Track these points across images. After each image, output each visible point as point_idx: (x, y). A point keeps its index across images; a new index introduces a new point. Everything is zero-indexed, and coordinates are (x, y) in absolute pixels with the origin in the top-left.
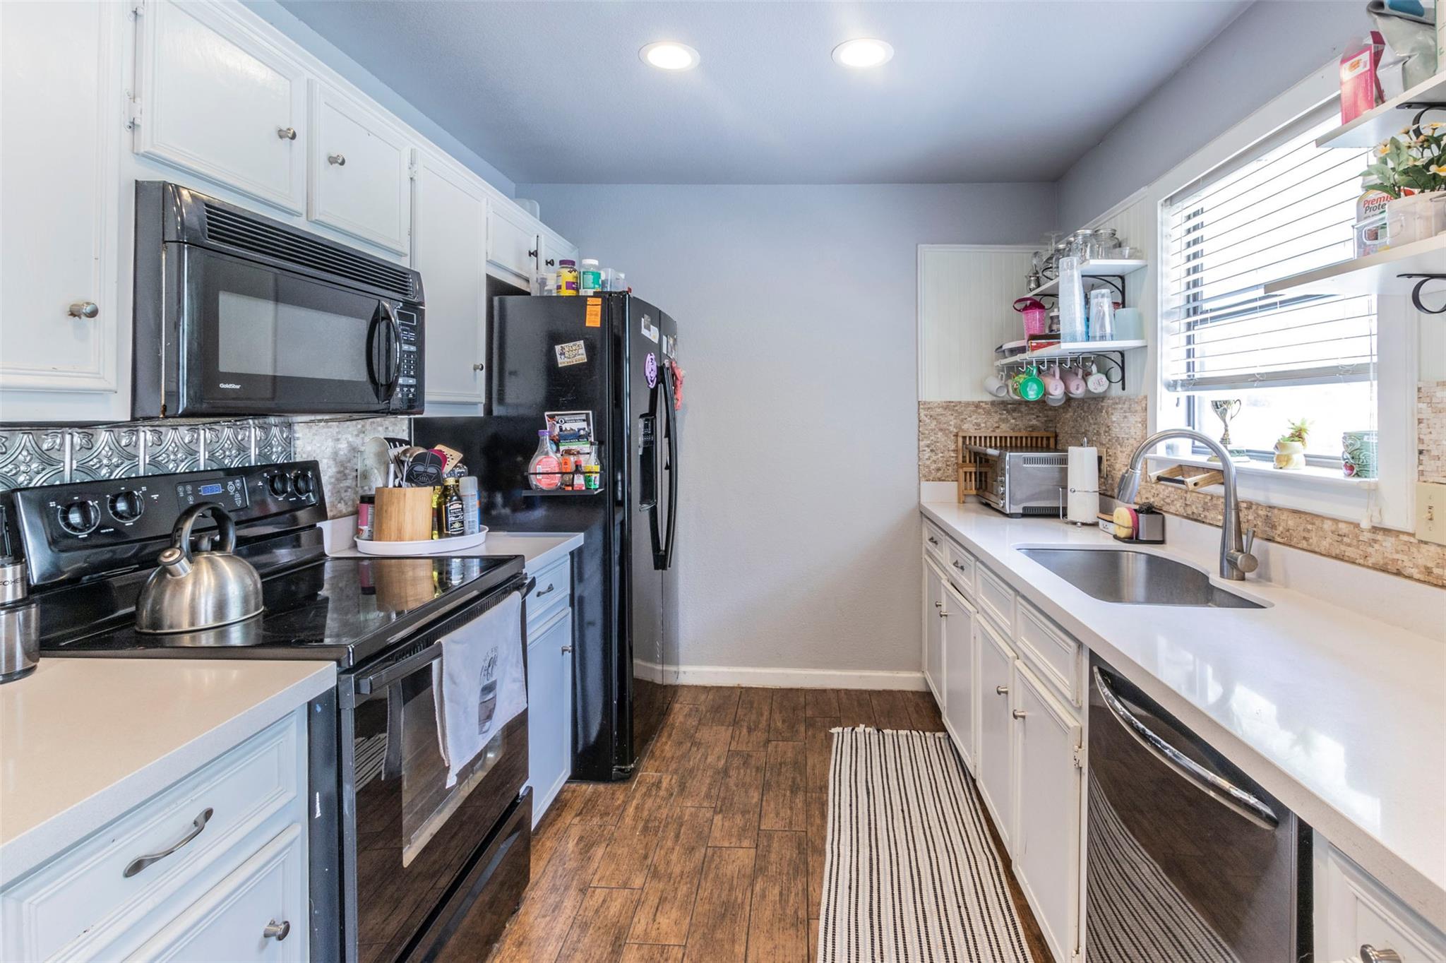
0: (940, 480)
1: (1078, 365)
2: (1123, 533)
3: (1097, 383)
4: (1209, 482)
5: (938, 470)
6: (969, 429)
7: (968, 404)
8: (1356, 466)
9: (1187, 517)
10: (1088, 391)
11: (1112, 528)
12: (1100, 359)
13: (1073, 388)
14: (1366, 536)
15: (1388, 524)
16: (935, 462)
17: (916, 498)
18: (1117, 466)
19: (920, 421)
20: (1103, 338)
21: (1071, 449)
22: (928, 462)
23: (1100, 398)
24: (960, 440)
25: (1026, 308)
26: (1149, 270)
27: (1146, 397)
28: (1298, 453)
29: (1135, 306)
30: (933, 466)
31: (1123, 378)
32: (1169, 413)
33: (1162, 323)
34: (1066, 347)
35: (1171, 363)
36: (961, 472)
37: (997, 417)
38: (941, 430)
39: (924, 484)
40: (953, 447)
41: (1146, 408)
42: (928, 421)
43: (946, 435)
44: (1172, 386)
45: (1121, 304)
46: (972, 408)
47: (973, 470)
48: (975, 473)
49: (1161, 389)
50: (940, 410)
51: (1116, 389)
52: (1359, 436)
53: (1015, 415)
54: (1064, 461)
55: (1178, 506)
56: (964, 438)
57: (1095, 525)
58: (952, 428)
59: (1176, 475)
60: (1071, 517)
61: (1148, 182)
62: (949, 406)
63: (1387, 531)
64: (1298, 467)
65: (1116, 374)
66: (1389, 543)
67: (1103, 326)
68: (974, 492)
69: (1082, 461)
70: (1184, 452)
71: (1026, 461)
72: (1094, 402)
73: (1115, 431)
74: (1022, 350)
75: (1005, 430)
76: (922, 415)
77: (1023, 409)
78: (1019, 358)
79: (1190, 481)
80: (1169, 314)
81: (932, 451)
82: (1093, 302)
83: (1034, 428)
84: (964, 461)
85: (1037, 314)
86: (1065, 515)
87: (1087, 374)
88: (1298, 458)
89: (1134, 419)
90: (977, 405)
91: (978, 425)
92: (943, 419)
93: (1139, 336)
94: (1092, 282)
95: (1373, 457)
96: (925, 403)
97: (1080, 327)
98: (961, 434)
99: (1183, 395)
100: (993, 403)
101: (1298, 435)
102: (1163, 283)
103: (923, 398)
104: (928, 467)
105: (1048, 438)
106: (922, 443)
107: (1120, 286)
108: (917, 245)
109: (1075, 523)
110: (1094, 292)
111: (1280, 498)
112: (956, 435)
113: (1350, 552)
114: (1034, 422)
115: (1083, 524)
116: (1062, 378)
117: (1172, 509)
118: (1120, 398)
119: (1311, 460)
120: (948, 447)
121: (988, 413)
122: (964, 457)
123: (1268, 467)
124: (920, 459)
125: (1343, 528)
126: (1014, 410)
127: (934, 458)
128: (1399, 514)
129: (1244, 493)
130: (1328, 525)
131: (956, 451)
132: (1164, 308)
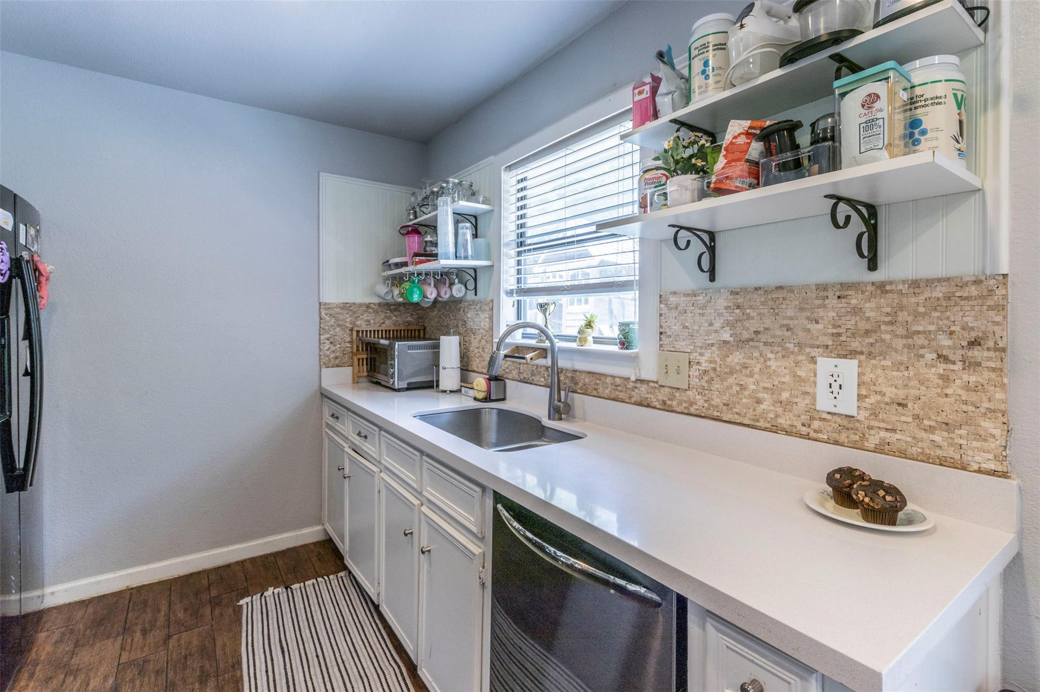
0: (338, 366)
1: (444, 277)
2: (481, 395)
3: (458, 290)
4: (538, 357)
5: (336, 358)
6: (362, 324)
7: (360, 305)
8: (625, 343)
9: (521, 381)
10: (452, 296)
11: (471, 393)
12: (460, 272)
13: (442, 294)
14: (631, 385)
15: (644, 376)
16: (333, 352)
17: (317, 380)
18: (471, 349)
19: (321, 319)
20: (466, 258)
21: (442, 337)
22: (328, 353)
23: (460, 301)
24: (355, 334)
25: (408, 233)
26: (495, 213)
27: (492, 301)
28: (591, 334)
29: (484, 237)
30: (332, 355)
31: (476, 288)
32: (507, 314)
33: (504, 250)
34: (446, 262)
35: (508, 280)
36: (355, 358)
37: (383, 315)
38: (339, 326)
39: (324, 370)
40: (349, 339)
41: (492, 307)
42: (328, 318)
43: (343, 330)
44: (510, 293)
45: (475, 236)
46: (364, 308)
47: (365, 356)
48: (367, 359)
49: (503, 295)
50: (338, 310)
51: (470, 296)
52: (627, 324)
53: (396, 313)
54: (437, 347)
55: (515, 373)
56: (358, 332)
57: (459, 391)
58: (348, 324)
59: (517, 353)
60: (442, 387)
61: (495, 153)
62: (346, 307)
63: (642, 381)
64: (591, 346)
65: (471, 285)
66: (644, 388)
67: (466, 250)
68: (365, 374)
69: (450, 346)
70: (517, 338)
71: (410, 348)
72: (455, 303)
73: (470, 324)
74: (405, 264)
75: (388, 324)
76: (323, 314)
77: (402, 308)
78: (403, 270)
79: (528, 356)
80: (507, 245)
81: (331, 343)
82: (460, 231)
83: (409, 323)
84: (358, 350)
85: (416, 238)
86: (438, 386)
87: (452, 284)
88: (590, 339)
89: (484, 316)
90: (368, 306)
91: (368, 321)
92: (341, 317)
93: (489, 259)
94: (460, 217)
95: (635, 336)
96: (325, 304)
97: (452, 249)
98: (356, 329)
99: (516, 298)
100: (380, 305)
101: (589, 325)
102: (504, 223)
103: (323, 300)
104: (328, 356)
105: (419, 331)
106: (322, 337)
107: (475, 220)
108: (319, 173)
109: (445, 391)
110: (460, 225)
111: (581, 365)
112: (352, 330)
113: (622, 395)
114: (409, 319)
115: (451, 392)
116: (435, 286)
117: (510, 376)
118: (473, 301)
119: (597, 341)
120: (344, 338)
121: (376, 312)
122: (358, 347)
123: (574, 345)
124: (320, 350)
125: (618, 381)
126: (395, 310)
127: (333, 348)
128: (649, 371)
129: (562, 363)
130: (609, 380)
131: (351, 342)
132: (504, 240)
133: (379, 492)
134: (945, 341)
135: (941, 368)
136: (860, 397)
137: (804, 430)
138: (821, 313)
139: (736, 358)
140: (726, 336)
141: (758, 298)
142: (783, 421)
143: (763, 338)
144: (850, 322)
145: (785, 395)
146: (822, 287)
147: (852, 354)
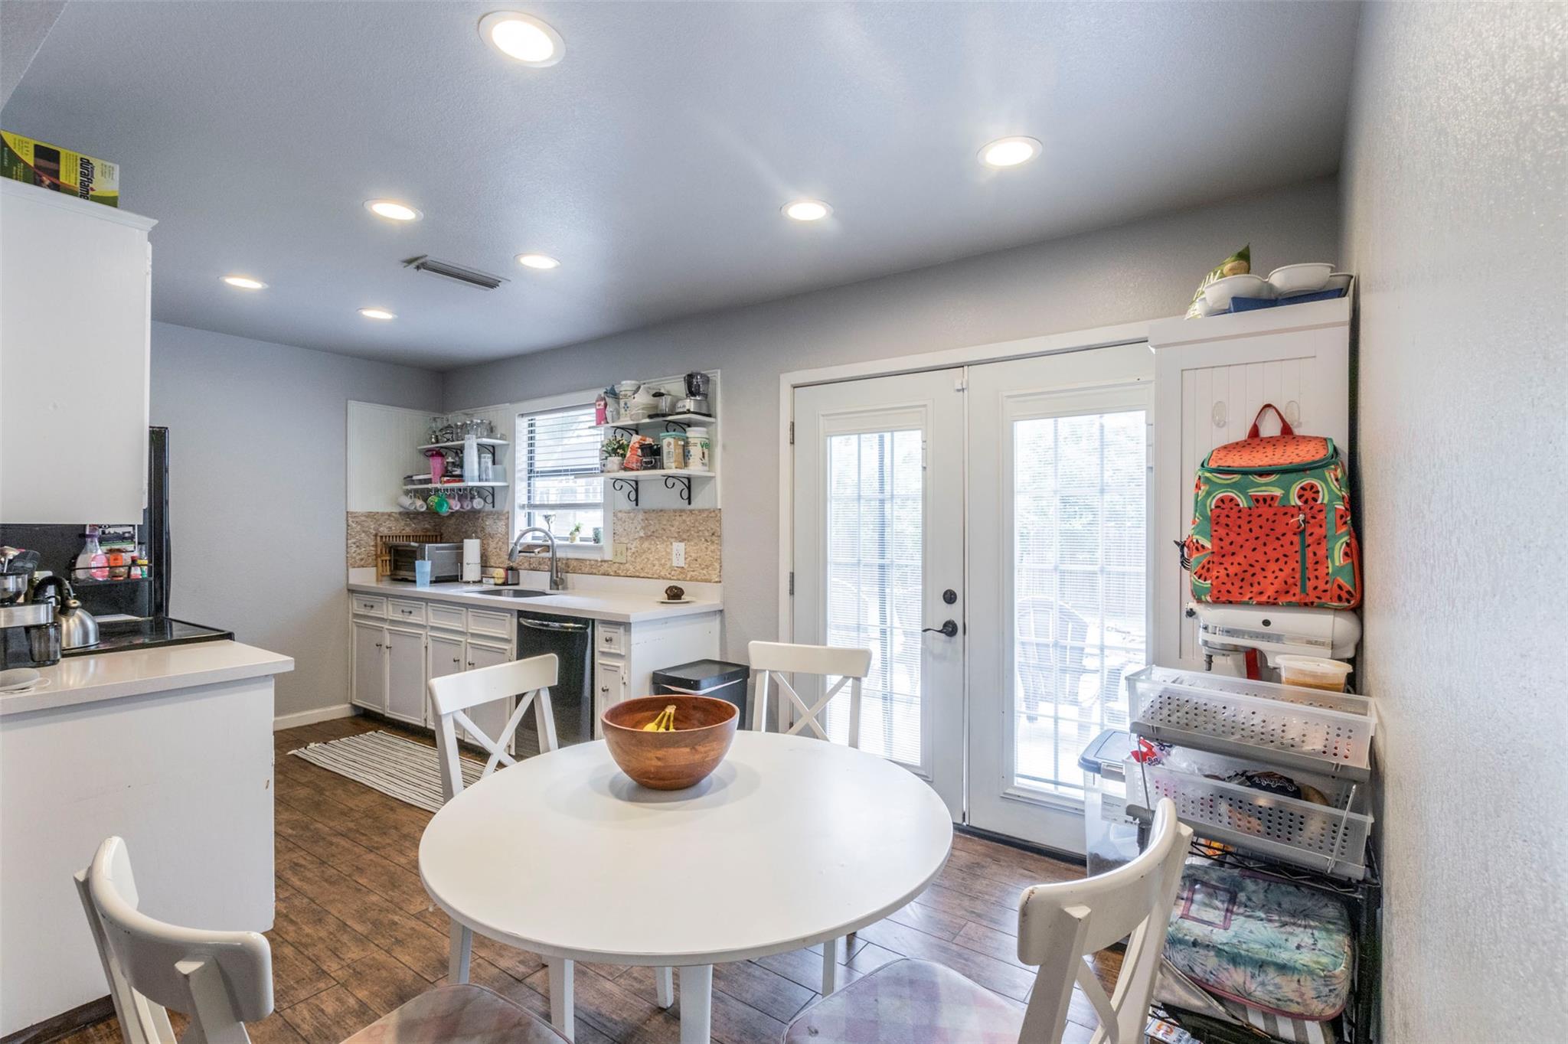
0: (363, 567)
1: (466, 494)
2: (500, 581)
3: (477, 503)
4: (543, 551)
5: (362, 560)
6: (384, 530)
7: (383, 514)
8: (596, 540)
9: (532, 570)
10: (473, 507)
11: (492, 581)
12: (479, 491)
13: (465, 506)
14: (599, 564)
15: (606, 559)
16: (359, 554)
17: (345, 578)
18: (490, 549)
19: (348, 526)
20: (486, 480)
21: (465, 540)
22: (354, 555)
23: (479, 511)
24: (379, 538)
25: (432, 456)
26: (511, 447)
27: (508, 512)
28: (578, 536)
29: (501, 464)
30: (358, 557)
31: (493, 502)
32: (520, 523)
33: (518, 475)
34: (471, 483)
35: (521, 497)
36: (379, 560)
37: (403, 523)
38: (364, 532)
39: (351, 570)
40: (373, 543)
41: (507, 518)
42: (354, 525)
43: (368, 536)
44: (523, 507)
45: (494, 463)
46: (386, 517)
47: (388, 558)
48: (390, 561)
49: (517, 510)
50: (363, 518)
51: (489, 507)
52: (597, 529)
53: (415, 521)
54: (461, 548)
55: (526, 565)
56: (382, 537)
57: (480, 582)
58: (372, 531)
59: (529, 549)
60: (464, 579)
61: (511, 405)
62: (370, 515)
63: (605, 561)
64: (577, 542)
65: (489, 499)
66: (606, 565)
67: (487, 475)
68: (388, 573)
69: (472, 548)
70: (528, 539)
71: (438, 549)
72: (475, 513)
73: (488, 530)
74: (429, 481)
75: (408, 531)
76: (350, 522)
77: (420, 517)
78: (429, 486)
79: (536, 551)
80: (520, 471)
81: (357, 546)
82: (483, 460)
83: (427, 530)
84: (381, 553)
85: (438, 460)
86: (462, 578)
87: (472, 498)
88: (578, 539)
89: (501, 524)
90: (390, 515)
91: (390, 528)
92: (366, 524)
93: (506, 481)
94: (481, 448)
95: (602, 537)
96: (352, 513)
97: (476, 473)
98: (380, 534)
99: (527, 510)
100: (400, 513)
101: (577, 529)
102: (517, 455)
103: (351, 509)
104: (355, 558)
105: (436, 536)
106: (349, 542)
107: (493, 450)
108: (347, 400)
109: (469, 582)
110: (483, 455)
111: (571, 555)
112: (376, 535)
113: (594, 571)
114: (427, 526)
115: (474, 582)
116: (459, 500)
117: (523, 567)
118: (492, 512)
119: (582, 540)
120: (369, 545)
121: (397, 520)
122: (381, 550)
123: (568, 543)
124: (347, 553)
125: (593, 562)
126: (414, 518)
127: (359, 551)
128: (608, 556)
129: (559, 555)
130: (588, 562)
131: (376, 546)
132: (518, 468)
133: (426, 647)
134: (707, 534)
135: (706, 544)
136: (686, 559)
137: (669, 576)
138: (674, 522)
139: (646, 545)
140: (642, 534)
141: (654, 515)
142: (662, 574)
143: (656, 534)
144: (683, 526)
145: (663, 561)
146: (675, 511)
147: (682, 540)
